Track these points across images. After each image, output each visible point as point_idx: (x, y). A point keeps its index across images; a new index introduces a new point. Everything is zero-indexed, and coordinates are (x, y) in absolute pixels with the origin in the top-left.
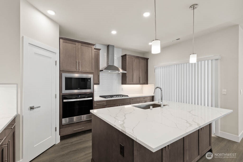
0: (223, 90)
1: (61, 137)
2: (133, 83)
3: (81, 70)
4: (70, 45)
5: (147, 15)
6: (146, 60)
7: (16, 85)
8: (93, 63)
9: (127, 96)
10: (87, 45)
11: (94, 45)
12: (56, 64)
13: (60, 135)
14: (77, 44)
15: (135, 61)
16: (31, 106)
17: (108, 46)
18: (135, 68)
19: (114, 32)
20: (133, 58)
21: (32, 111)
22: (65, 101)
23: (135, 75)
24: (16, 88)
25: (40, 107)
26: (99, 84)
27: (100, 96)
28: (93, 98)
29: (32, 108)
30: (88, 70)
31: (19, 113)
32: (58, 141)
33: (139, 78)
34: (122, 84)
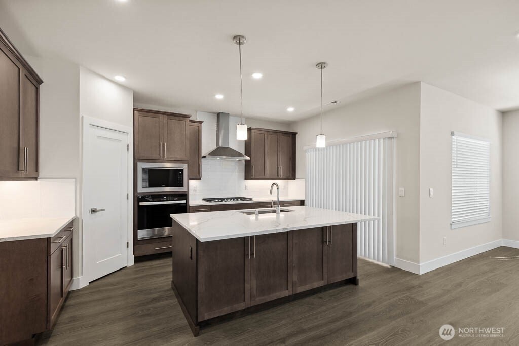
0: (400, 189)
1: (135, 258)
2: (264, 177)
3: (168, 157)
4: (149, 120)
5: (257, 76)
6: (291, 135)
7: (74, 179)
8: (188, 146)
9: (251, 199)
10: (177, 118)
11: (189, 116)
12: (128, 149)
13: (134, 254)
14: (161, 116)
15: (269, 138)
16: (93, 207)
17: (218, 115)
18: (269, 151)
19: (219, 97)
20: (265, 133)
21: (94, 215)
22: (141, 204)
23: (268, 163)
24: (74, 184)
25: (104, 210)
26: (200, 179)
27: (203, 199)
28: (186, 201)
29: (94, 211)
30: (179, 157)
31: (78, 215)
32: (131, 262)
33: (278, 168)
34: (245, 179)
